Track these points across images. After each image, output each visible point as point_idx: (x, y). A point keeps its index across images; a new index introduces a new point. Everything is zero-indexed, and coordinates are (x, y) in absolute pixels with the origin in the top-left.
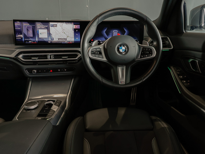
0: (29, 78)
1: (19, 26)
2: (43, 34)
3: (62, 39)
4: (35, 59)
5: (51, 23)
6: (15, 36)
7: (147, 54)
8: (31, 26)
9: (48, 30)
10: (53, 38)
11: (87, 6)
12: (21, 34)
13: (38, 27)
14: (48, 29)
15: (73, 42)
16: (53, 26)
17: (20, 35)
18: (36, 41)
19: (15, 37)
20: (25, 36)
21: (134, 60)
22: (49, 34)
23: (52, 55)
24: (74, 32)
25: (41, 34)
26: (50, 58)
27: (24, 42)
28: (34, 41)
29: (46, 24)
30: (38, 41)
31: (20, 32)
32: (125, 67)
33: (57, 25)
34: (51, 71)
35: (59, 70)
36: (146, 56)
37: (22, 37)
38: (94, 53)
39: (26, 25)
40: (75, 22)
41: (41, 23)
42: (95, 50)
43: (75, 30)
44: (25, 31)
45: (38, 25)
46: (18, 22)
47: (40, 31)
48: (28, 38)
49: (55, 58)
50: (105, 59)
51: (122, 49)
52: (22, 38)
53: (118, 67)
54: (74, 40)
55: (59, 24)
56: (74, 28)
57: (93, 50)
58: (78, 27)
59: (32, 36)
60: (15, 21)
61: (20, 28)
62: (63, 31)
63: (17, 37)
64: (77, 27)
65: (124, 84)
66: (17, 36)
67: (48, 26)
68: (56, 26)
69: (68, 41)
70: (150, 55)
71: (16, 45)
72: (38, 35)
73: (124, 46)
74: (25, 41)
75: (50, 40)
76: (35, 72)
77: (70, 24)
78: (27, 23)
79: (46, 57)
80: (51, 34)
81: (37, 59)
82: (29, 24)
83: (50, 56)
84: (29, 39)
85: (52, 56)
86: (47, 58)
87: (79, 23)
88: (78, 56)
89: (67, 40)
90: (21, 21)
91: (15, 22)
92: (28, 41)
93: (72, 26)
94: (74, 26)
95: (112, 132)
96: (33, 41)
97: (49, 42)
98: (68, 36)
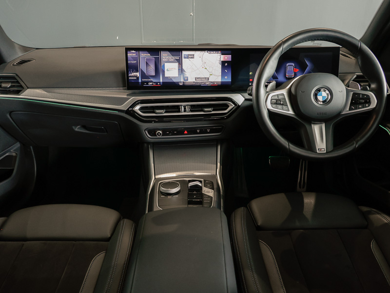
0: (146, 145)
1: (134, 59)
2: (171, 71)
3: (201, 78)
4: (161, 113)
5: (184, 53)
6: (128, 74)
7: (361, 104)
8: (153, 58)
9: (179, 64)
10: (187, 77)
11: (192, 15)
12: (137, 71)
13: (164, 60)
14: (180, 62)
15: (220, 84)
16: (187, 57)
17: (135, 74)
18: (160, 82)
19: (128, 77)
20: (143, 75)
21: (339, 114)
22: (181, 70)
23: (187, 105)
24: (221, 66)
25: (167, 70)
26: (185, 111)
27: (140, 83)
28: (156, 83)
29: (178, 53)
30: (163, 82)
31: (136, 68)
32: (323, 126)
33: (193, 55)
34: (186, 132)
35: (198, 131)
36: (360, 106)
37: (138, 75)
38: (276, 104)
39: (144, 55)
40: (224, 51)
41: (168, 53)
42: (277, 97)
43: (223, 63)
44: (143, 66)
45: (165, 56)
46: (133, 51)
47: (167, 66)
48: (148, 77)
49: (191, 111)
50: (291, 112)
51: (321, 95)
52: (138, 78)
53: (312, 125)
54: (220, 81)
55: (197, 54)
56: (222, 60)
57: (273, 97)
58: (228, 58)
59: (153, 74)
60: (128, 49)
61: (135, 62)
62: (203, 66)
63: (131, 77)
64: (226, 58)
65: (325, 152)
66: (130, 75)
67: (180, 58)
68: (193, 57)
69: (212, 82)
70: (367, 105)
71: (128, 89)
72: (164, 72)
73: (325, 91)
74: (143, 83)
75: (182, 81)
76: (161, 134)
77: (216, 53)
78: (147, 52)
79: (177, 109)
80: (184, 71)
81: (162, 113)
82: (149, 55)
83: (185, 107)
84: (149, 80)
85: (187, 107)
86: (179, 111)
87: (230, 52)
88: (228, 106)
89: (209, 81)
90: (138, 49)
91: (128, 52)
92: (147, 83)
93: (219, 57)
94: (222, 56)
95: (302, 230)
96: (154, 83)
97: (181, 84)
98: (211, 73)
